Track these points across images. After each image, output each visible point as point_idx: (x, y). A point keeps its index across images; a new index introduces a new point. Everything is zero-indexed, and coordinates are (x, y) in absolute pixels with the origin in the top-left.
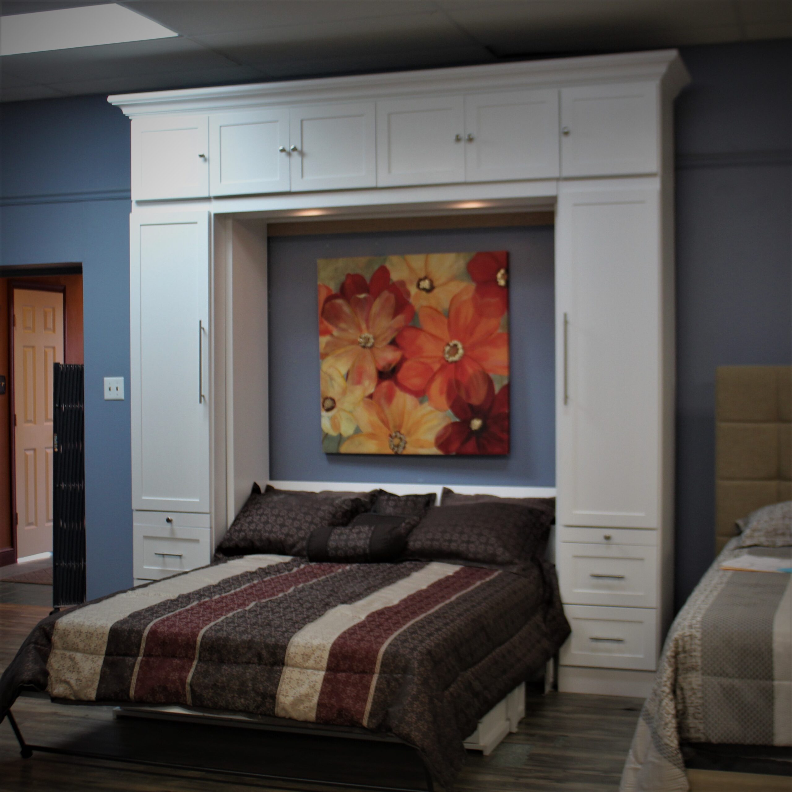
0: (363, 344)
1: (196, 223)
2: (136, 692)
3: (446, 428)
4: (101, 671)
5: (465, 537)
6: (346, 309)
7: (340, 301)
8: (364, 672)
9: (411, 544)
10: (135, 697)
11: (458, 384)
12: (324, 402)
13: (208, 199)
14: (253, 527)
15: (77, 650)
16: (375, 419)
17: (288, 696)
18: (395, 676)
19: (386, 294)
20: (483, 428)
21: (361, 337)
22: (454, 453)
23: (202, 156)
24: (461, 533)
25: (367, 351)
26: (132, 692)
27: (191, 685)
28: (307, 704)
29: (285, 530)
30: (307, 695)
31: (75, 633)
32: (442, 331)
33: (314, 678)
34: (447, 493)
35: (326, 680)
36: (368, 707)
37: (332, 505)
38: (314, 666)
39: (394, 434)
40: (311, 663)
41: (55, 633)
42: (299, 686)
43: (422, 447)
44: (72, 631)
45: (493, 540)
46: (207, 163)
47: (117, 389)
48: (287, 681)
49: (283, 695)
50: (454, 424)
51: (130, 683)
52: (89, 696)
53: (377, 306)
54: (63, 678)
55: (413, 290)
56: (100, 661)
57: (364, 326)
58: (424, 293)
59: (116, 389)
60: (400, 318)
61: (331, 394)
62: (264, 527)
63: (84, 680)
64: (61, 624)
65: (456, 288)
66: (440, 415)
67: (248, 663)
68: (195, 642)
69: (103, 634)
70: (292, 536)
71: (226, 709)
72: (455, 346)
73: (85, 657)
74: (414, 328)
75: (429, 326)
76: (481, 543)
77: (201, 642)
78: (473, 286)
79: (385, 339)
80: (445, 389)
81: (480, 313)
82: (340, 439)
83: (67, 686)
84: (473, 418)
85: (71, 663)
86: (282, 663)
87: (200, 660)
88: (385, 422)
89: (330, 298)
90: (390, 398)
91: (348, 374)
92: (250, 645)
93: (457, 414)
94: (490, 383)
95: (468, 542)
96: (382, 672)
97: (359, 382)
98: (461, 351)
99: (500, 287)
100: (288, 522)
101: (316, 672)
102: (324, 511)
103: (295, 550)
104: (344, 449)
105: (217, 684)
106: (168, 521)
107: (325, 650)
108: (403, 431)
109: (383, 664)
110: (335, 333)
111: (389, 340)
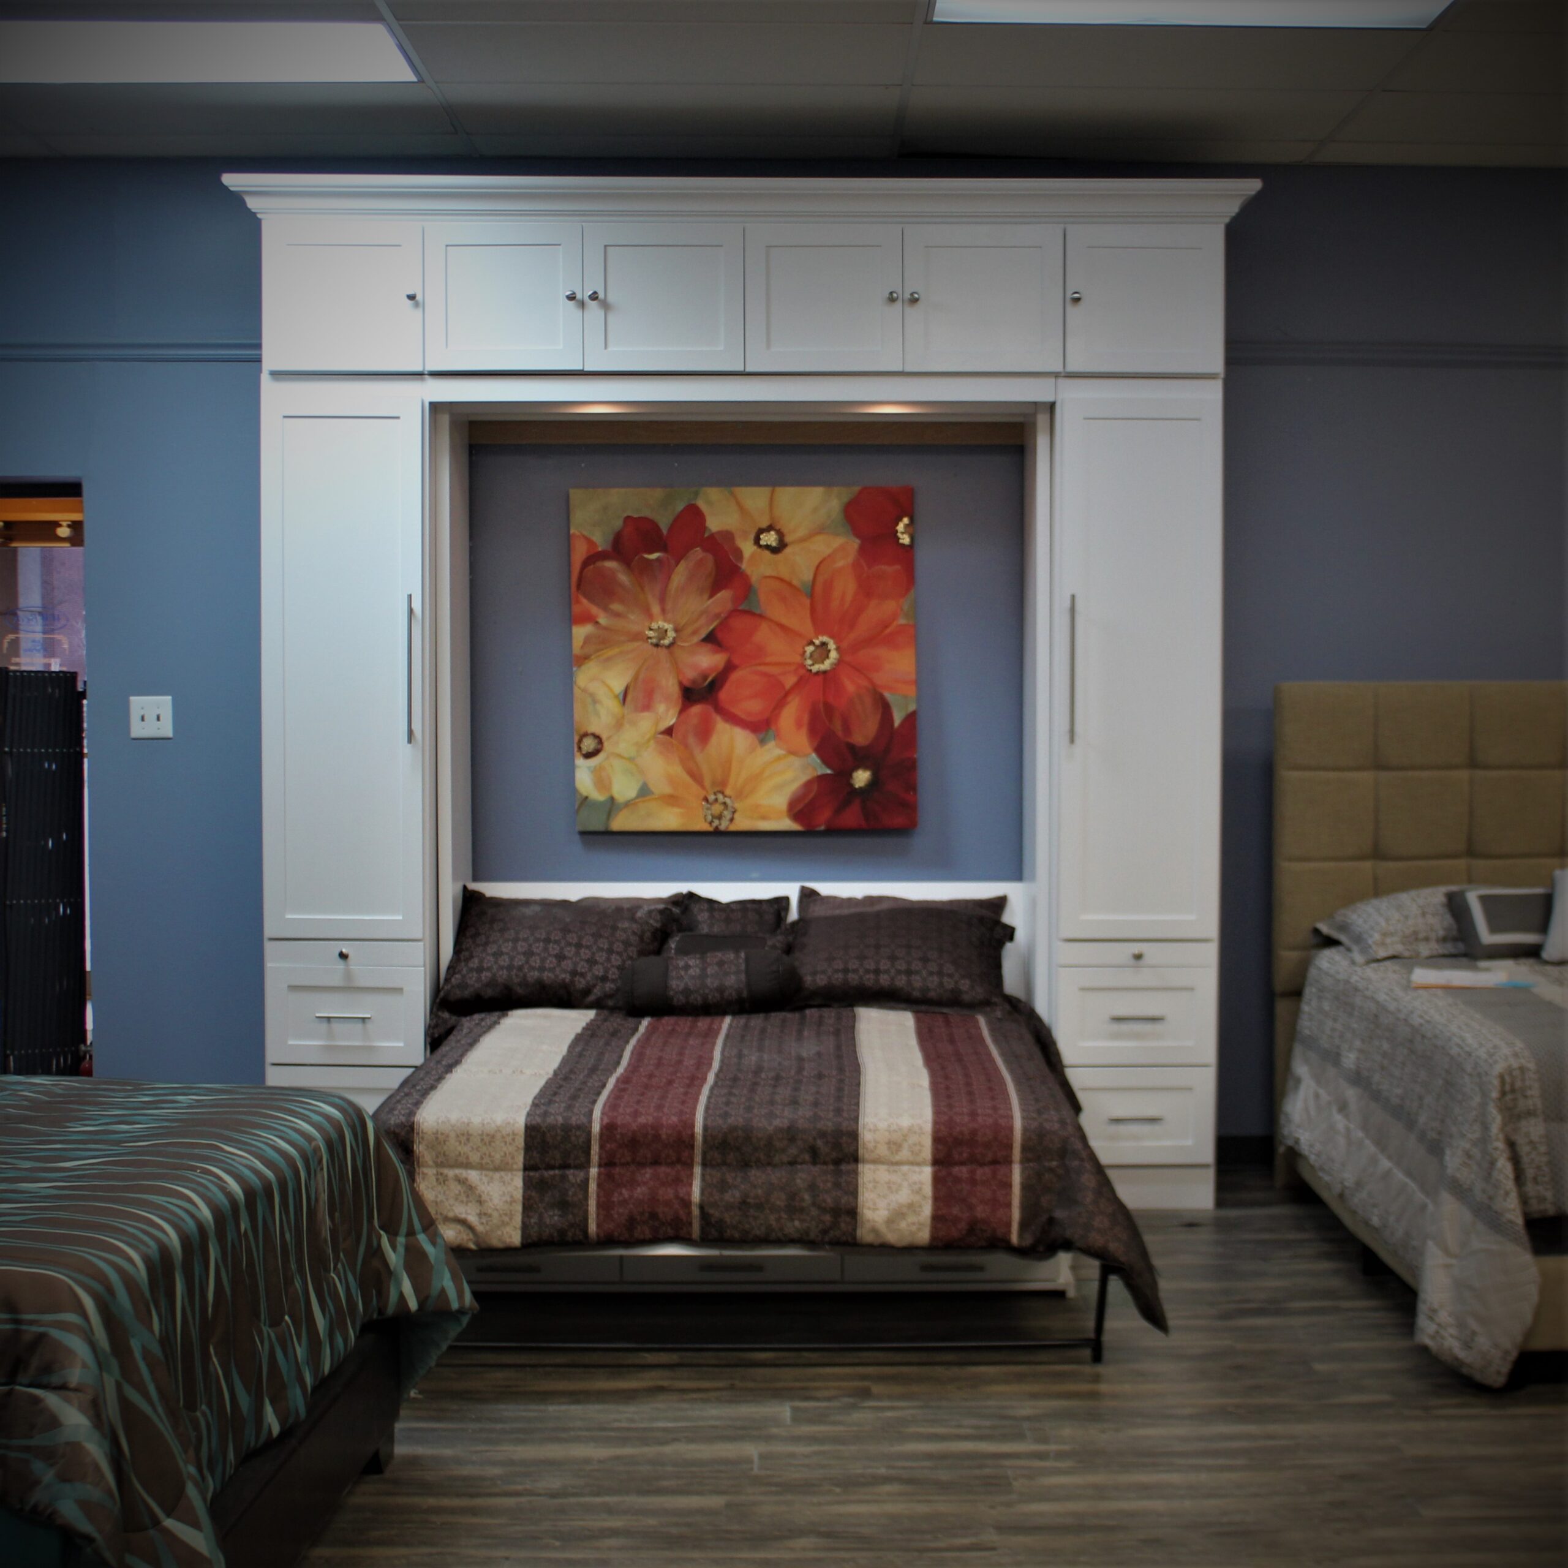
0: (654, 641)
1: (398, 418)
2: (599, 1226)
3: (808, 784)
4: (524, 1197)
5: (901, 965)
6: (623, 578)
7: (611, 564)
8: (995, 1162)
9: (808, 980)
10: (598, 1235)
11: (829, 709)
12: (580, 741)
13: (418, 375)
14: (504, 961)
15: (468, 1166)
16: (677, 770)
17: (877, 1209)
18: (1047, 1164)
19: (697, 553)
20: (873, 784)
21: (651, 629)
22: (822, 828)
23: (412, 297)
24: (893, 958)
25: (663, 653)
26: (592, 1227)
27: (702, 1207)
28: (911, 1219)
29: (568, 965)
30: (911, 1206)
31: (457, 1136)
32: (799, 620)
33: (915, 1177)
34: (808, 895)
35: (937, 1180)
36: (1016, 1214)
37: (633, 919)
38: (911, 1159)
39: (712, 798)
40: (905, 1154)
41: (416, 1139)
42: (892, 1192)
43: (764, 818)
44: (453, 1135)
45: (949, 968)
46: (419, 312)
47: (158, 718)
48: (870, 1186)
49: (869, 1208)
50: (821, 778)
51: (586, 1212)
52: (508, 1240)
53: (680, 575)
54: (451, 1215)
55: (748, 548)
56: (517, 1182)
57: (656, 609)
58: (767, 553)
59: (156, 717)
60: (724, 596)
61: (592, 729)
62: (527, 962)
63: (495, 1214)
64: (425, 1124)
65: (823, 546)
66: (796, 762)
67: (792, 1163)
68: (692, 1136)
69: (514, 1134)
70: (582, 975)
71: (765, 1241)
72: (824, 644)
73: (486, 1176)
74: (749, 613)
75: (776, 611)
76: (931, 973)
77: (705, 1137)
78: (855, 543)
79: (695, 633)
80: (806, 718)
81: (867, 590)
82: (612, 806)
83: (459, 1227)
84: (856, 768)
85: (459, 1187)
86: (855, 1159)
87: (704, 1165)
88: (696, 776)
89: (594, 558)
90: (705, 734)
91: (626, 693)
92: (791, 1134)
93: (826, 762)
94: (885, 709)
95: (909, 972)
96: (1024, 1161)
97: (647, 706)
98: (834, 655)
99: (903, 545)
100: (570, 951)
101: (917, 1169)
102: (624, 930)
103: (591, 998)
104: (619, 823)
105: (748, 1200)
106: (343, 956)
107: (924, 1134)
108: (728, 792)
109: (1025, 1148)
110: (603, 620)
111: (703, 633)
